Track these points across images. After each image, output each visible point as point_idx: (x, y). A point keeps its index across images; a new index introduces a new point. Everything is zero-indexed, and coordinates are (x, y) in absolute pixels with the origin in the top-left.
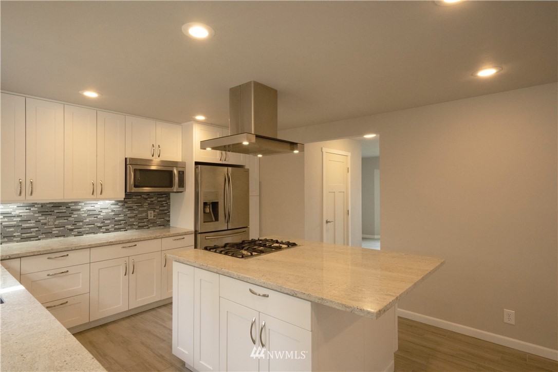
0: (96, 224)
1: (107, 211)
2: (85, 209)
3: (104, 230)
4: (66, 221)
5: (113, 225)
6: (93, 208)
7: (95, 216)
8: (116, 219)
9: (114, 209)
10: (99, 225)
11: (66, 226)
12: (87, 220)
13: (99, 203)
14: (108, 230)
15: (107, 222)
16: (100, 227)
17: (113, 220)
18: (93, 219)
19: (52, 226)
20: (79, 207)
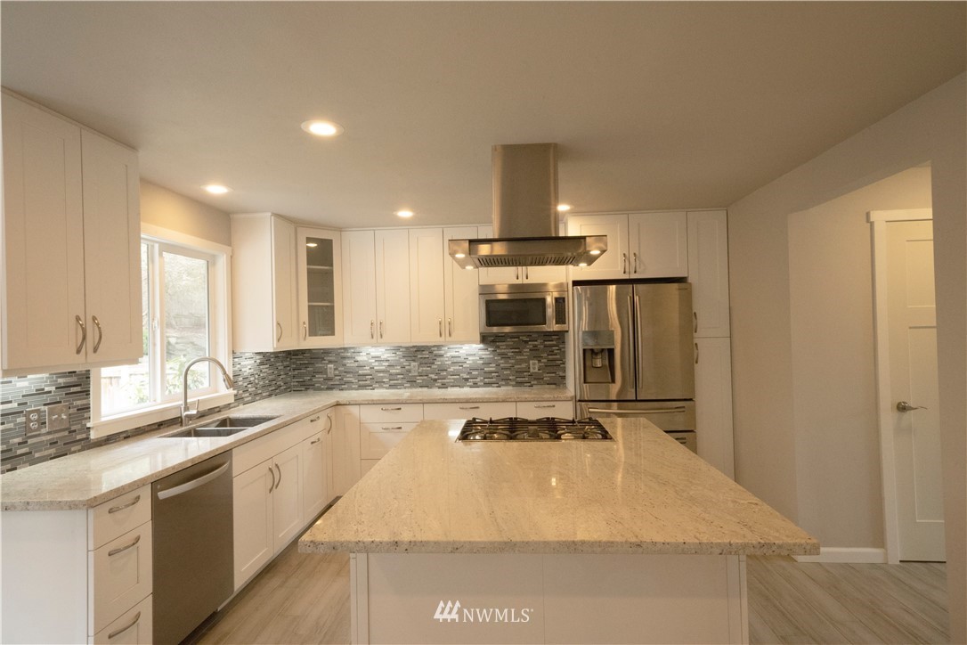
0: (461, 375)
1: (474, 358)
2: (448, 355)
3: (471, 384)
4: (429, 369)
5: (482, 378)
6: (458, 353)
7: (460, 364)
8: (485, 369)
9: (483, 357)
10: (465, 376)
11: (430, 375)
12: (452, 369)
14: (475, 383)
15: (475, 373)
16: (467, 380)
17: (482, 371)
18: (457, 368)
19: (416, 374)
20: (442, 352)
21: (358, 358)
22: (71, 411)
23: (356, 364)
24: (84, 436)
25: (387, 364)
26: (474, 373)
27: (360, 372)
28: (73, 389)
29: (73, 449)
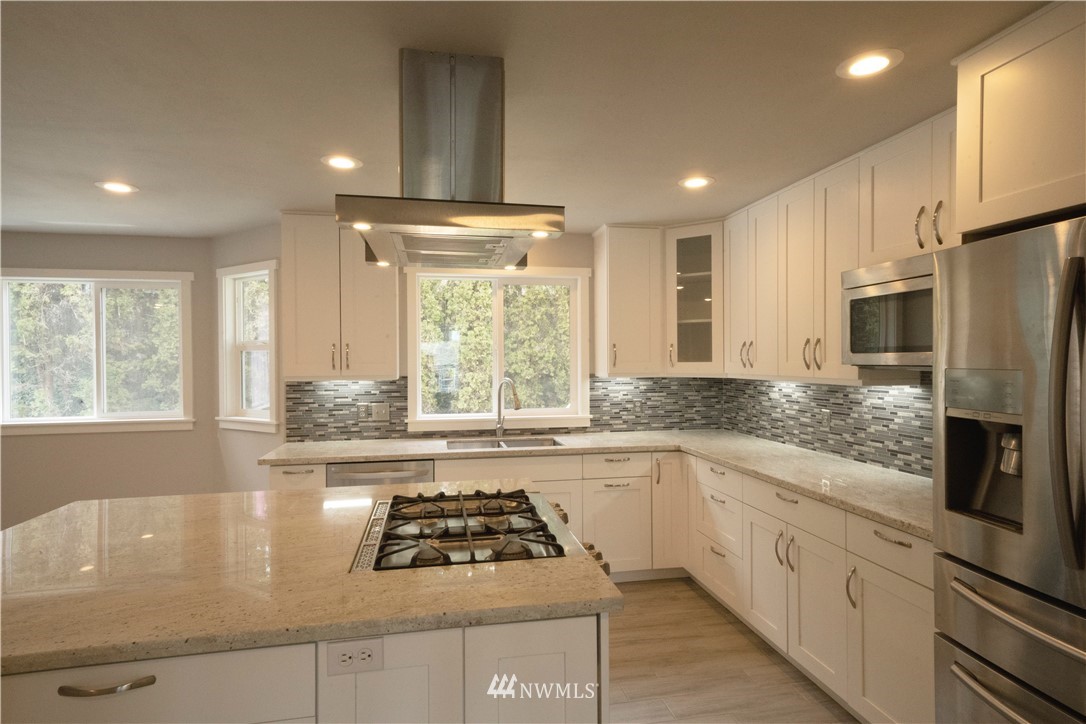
0: (886, 443)
1: (906, 414)
2: (869, 402)
3: (901, 463)
4: (843, 423)
5: (919, 456)
6: (880, 401)
7: (885, 422)
8: (925, 439)
9: (922, 413)
10: (892, 446)
11: (845, 435)
12: (872, 429)
13: (891, 392)
14: (908, 464)
15: (907, 443)
16: (894, 453)
17: (919, 442)
18: (880, 428)
19: (827, 429)
20: (861, 397)
21: (772, 395)
22: (392, 409)
23: (769, 404)
24: (403, 428)
25: (796, 407)
26: (905, 443)
27: (773, 415)
28: (393, 394)
29: (393, 436)
